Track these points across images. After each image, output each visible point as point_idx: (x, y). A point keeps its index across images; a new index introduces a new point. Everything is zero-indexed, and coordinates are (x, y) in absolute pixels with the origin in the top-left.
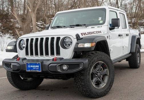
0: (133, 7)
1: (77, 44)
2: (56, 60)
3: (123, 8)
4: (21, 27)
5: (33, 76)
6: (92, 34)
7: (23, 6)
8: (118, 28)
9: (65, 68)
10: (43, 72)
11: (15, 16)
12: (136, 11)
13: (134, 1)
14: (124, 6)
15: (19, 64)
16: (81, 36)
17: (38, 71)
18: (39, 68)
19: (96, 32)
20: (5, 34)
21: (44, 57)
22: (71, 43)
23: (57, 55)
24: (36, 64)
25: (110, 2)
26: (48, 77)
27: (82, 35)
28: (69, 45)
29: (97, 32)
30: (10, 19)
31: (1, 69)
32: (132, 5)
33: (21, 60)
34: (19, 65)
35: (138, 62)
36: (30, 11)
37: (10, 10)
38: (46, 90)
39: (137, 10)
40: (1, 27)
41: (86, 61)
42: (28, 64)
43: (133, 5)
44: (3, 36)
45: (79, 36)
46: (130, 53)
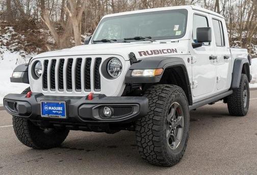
0: (244, 11)
1: (131, 70)
2: (92, 98)
3: (227, 13)
4: (55, 43)
5: (55, 125)
6: (159, 53)
7: (61, 8)
8: (209, 44)
9: (108, 113)
10: (69, 119)
11: (46, 24)
12: (248, 19)
13: (245, 2)
14: (228, 11)
15: (30, 104)
16: (138, 57)
17: (60, 117)
18: (63, 111)
19: (167, 50)
20: (30, 53)
21: (74, 93)
22: (121, 68)
23: (96, 90)
24: (57, 105)
25: (205, 2)
26: (80, 127)
27: (141, 55)
28: (118, 72)
29: (169, 51)
30: (38, 29)
31: (1, 111)
32: (242, 8)
33: (33, 97)
34: (30, 106)
35: (245, 105)
36: (70, 15)
37: (39, 14)
38: (79, 149)
39: (251, 17)
40: (24, 41)
41: (145, 101)
42: (45, 104)
43: (244, 8)
44: (26, 56)
45: (134, 57)
46: (230, 89)
